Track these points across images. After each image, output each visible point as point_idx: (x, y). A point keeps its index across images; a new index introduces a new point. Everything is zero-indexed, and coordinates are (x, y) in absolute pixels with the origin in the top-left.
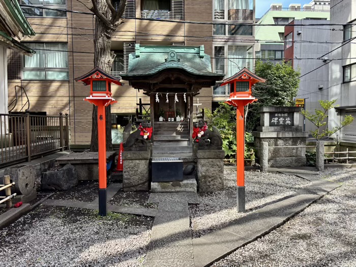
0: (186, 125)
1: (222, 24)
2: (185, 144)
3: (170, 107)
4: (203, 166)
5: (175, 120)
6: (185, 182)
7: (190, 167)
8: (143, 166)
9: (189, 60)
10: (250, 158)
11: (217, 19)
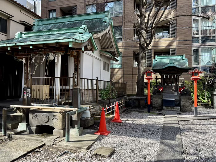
0: (176, 87)
1: (197, 37)
2: (176, 94)
3: (170, 80)
4: (183, 102)
5: (172, 85)
6: (176, 107)
7: (178, 103)
8: (160, 101)
9: (178, 61)
10: (208, 103)
11: (194, 35)
